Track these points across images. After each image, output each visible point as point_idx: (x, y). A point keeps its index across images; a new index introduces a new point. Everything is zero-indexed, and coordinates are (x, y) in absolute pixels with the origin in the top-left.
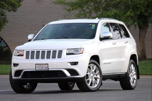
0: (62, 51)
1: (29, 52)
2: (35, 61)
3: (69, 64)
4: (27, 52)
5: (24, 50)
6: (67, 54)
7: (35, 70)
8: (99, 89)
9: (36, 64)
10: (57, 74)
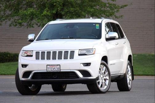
0: (74, 51)
1: (39, 52)
2: (46, 62)
3: (82, 65)
4: (36, 52)
5: (32, 51)
6: (79, 55)
7: (46, 71)
8: (109, 90)
9: (47, 65)
10: (69, 75)
